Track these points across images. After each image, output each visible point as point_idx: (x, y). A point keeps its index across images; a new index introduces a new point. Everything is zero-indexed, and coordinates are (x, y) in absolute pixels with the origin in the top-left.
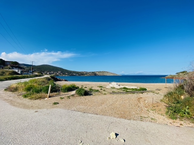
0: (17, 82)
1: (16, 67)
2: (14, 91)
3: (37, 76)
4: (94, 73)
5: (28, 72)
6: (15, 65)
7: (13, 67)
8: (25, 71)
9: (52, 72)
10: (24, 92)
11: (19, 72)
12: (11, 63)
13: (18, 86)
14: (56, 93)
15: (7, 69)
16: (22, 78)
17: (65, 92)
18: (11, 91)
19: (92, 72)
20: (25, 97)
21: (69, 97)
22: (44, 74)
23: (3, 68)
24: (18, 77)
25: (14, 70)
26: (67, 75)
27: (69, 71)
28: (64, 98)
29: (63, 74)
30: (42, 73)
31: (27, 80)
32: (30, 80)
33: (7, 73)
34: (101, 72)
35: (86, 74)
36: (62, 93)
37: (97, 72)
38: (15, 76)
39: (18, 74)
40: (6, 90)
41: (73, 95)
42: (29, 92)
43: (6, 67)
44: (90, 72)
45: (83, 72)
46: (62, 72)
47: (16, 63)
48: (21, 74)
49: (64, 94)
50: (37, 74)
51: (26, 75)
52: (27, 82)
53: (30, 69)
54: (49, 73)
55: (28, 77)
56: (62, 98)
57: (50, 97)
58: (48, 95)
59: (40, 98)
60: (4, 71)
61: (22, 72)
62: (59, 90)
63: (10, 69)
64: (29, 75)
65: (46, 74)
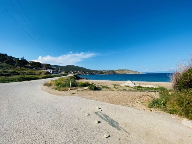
0: (50, 80)
1: (49, 68)
2: (49, 86)
3: (63, 75)
4: (113, 71)
5: (58, 72)
6: (48, 66)
7: (47, 68)
8: (55, 71)
9: (75, 72)
10: (55, 87)
11: (51, 72)
12: (45, 65)
13: (52, 82)
14: (75, 88)
15: (43, 70)
16: (53, 77)
17: (81, 87)
18: (48, 86)
19: (112, 71)
20: (56, 89)
21: (83, 90)
22: (69, 73)
23: (40, 69)
24: (50, 76)
25: (48, 71)
26: (88, 74)
27: (89, 70)
28: (79, 91)
29: (85, 73)
30: (67, 73)
31: (57, 78)
32: (59, 78)
33: (43, 73)
34: (120, 70)
35: (105, 72)
36: (79, 88)
37: (116, 70)
38: (48, 75)
39: (51, 74)
40: (44, 85)
41: (86, 90)
42: (58, 87)
43: (42, 68)
44: (109, 71)
45: (102, 71)
46: (83, 71)
47: (49, 65)
48: (53, 74)
49: (80, 88)
50: (63, 73)
51: (56, 74)
52: (57, 80)
53: (59, 69)
54: (73, 73)
55: (57, 76)
56: (78, 91)
57: (71, 90)
58: (70, 88)
59: (65, 90)
60: (41, 72)
61: (53, 72)
62: (77, 86)
63: (45, 70)
64: (58, 74)
65: (71, 73)
